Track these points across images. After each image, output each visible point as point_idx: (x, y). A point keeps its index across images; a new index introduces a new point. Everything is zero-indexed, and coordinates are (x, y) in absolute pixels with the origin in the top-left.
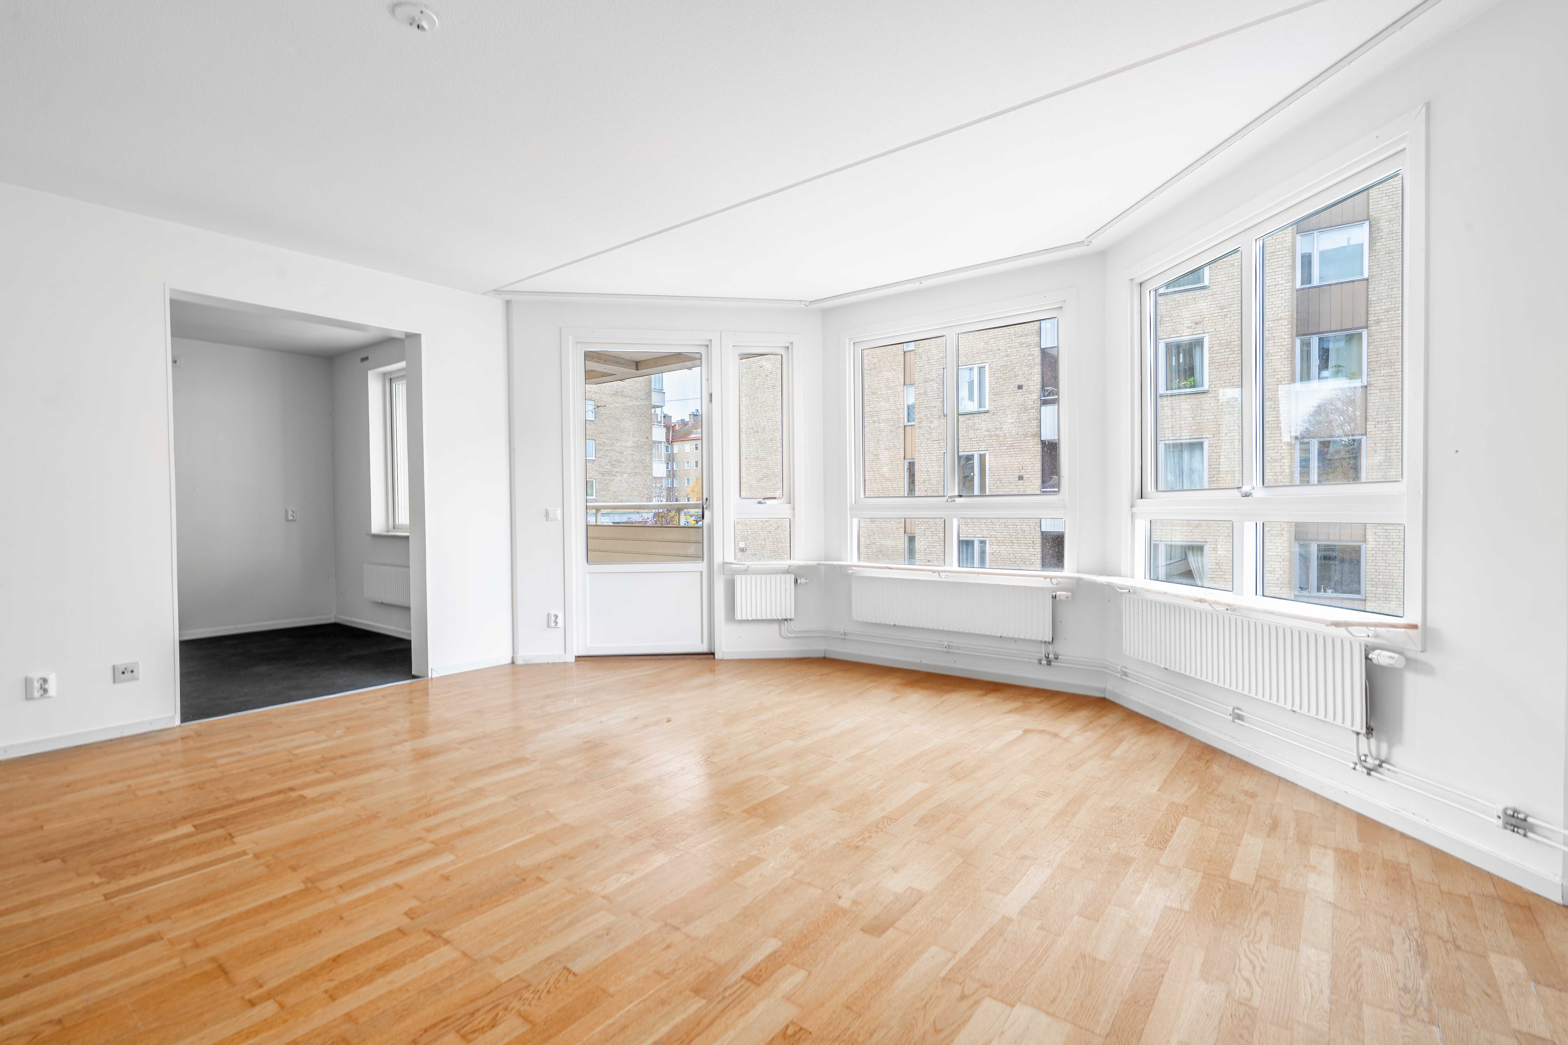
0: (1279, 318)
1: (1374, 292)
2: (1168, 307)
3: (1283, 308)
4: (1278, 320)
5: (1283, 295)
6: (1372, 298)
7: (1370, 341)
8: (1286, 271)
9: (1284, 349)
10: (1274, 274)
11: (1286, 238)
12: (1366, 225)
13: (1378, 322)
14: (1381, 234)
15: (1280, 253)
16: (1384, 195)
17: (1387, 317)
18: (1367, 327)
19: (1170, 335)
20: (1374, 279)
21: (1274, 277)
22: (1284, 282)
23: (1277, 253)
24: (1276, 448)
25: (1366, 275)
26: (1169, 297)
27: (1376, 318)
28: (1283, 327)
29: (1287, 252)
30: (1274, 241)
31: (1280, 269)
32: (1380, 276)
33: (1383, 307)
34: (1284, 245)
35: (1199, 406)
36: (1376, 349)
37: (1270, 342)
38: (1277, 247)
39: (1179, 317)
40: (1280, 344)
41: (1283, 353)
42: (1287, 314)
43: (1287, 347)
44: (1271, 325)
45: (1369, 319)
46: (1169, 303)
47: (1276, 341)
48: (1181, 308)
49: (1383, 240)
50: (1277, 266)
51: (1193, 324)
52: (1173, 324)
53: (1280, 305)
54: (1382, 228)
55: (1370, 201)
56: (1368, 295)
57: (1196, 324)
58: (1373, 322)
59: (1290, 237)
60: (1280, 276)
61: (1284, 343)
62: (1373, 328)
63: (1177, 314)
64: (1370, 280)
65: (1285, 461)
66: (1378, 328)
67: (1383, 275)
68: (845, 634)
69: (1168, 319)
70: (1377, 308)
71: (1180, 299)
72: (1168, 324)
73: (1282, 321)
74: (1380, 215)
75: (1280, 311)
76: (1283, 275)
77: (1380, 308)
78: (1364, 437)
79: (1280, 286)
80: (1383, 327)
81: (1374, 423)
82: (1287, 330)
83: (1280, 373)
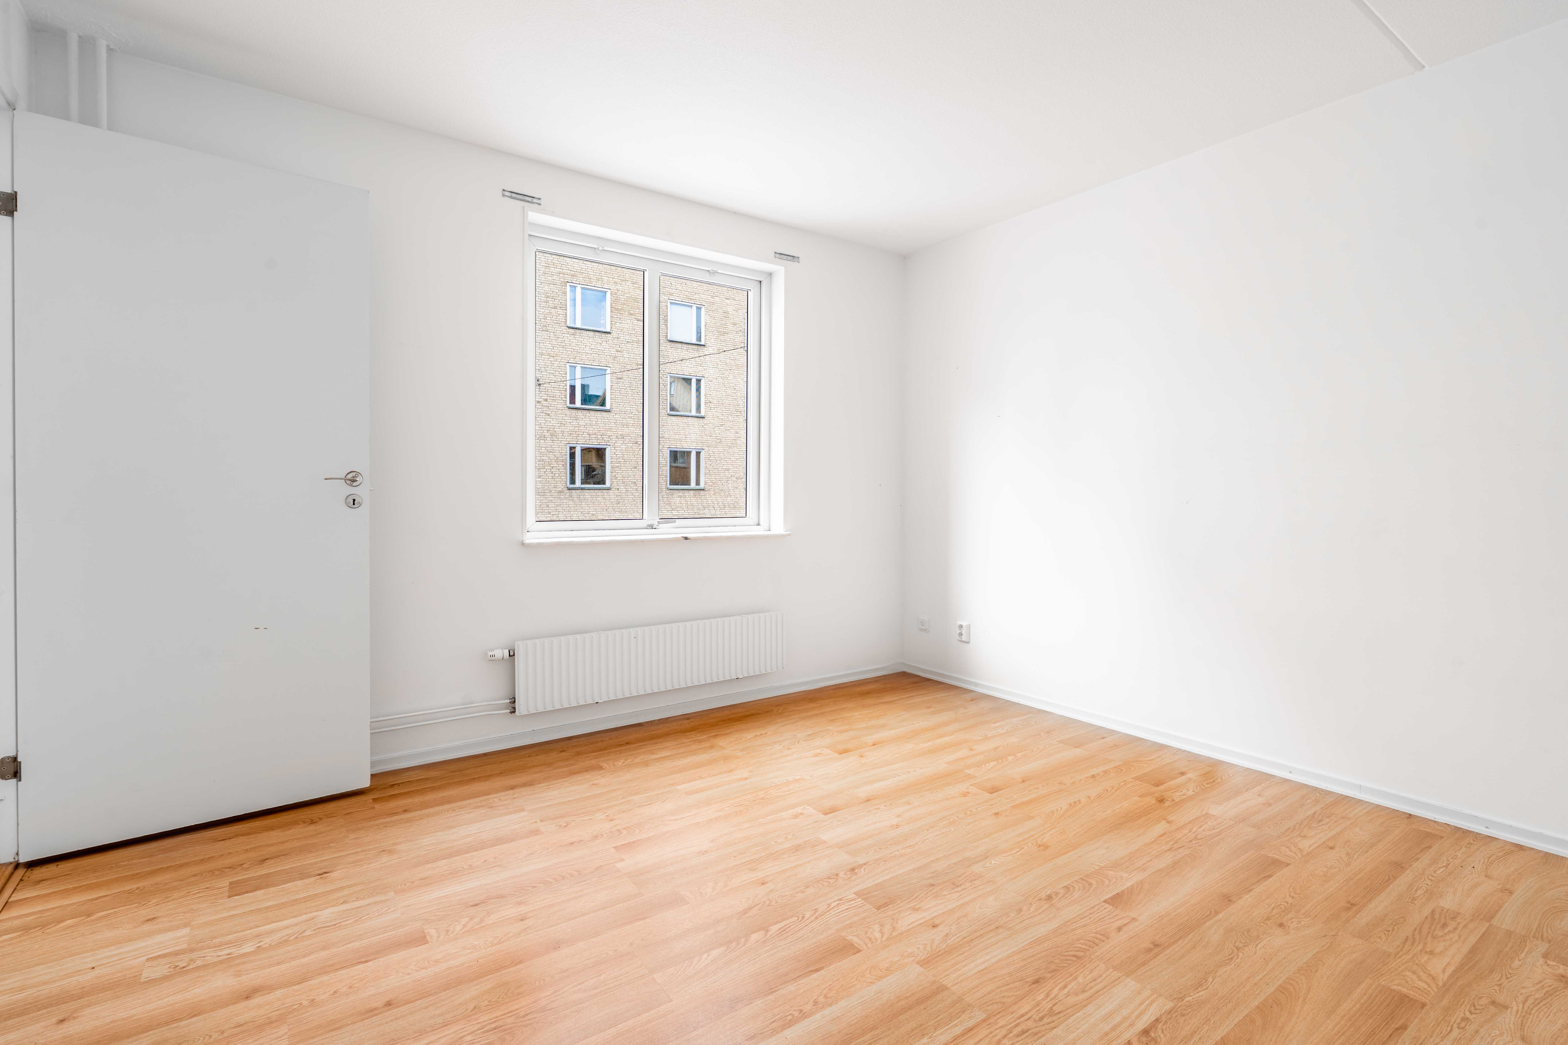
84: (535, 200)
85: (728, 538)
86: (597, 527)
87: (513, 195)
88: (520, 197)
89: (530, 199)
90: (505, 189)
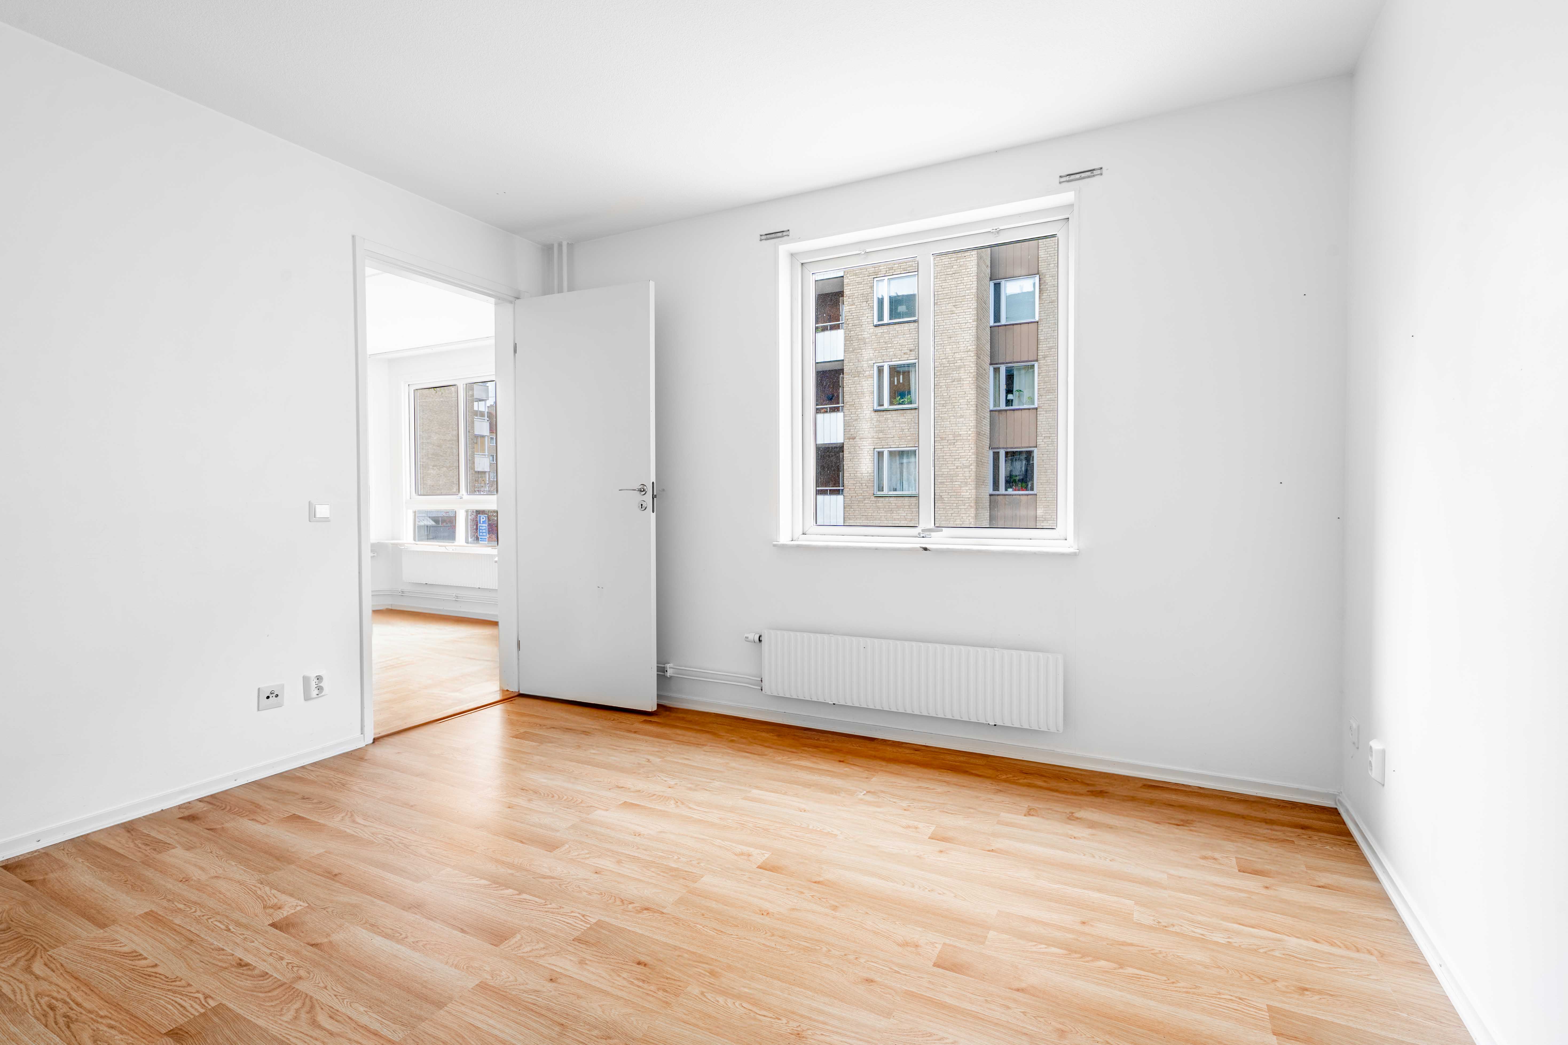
0: (968, 350)
1: (1042, 333)
2: (890, 335)
3: (970, 342)
4: (967, 352)
5: (971, 331)
6: (1041, 337)
7: (1040, 372)
8: (973, 312)
9: (972, 376)
10: (964, 314)
11: (973, 285)
12: (1037, 278)
13: (1045, 357)
14: (1046, 286)
15: (969, 297)
16: (1048, 255)
17: (1050, 353)
18: (1037, 361)
19: (892, 359)
20: (1042, 323)
21: (964, 316)
22: (971, 321)
23: (967, 297)
24: (967, 457)
25: (1037, 319)
26: (891, 327)
27: (1043, 354)
28: (971, 358)
29: (973, 296)
30: (964, 287)
31: (969, 310)
32: (1045, 320)
33: (1048, 345)
34: (971, 291)
35: (913, 420)
36: (1043, 379)
37: (962, 369)
38: (967, 292)
39: (898, 344)
40: (968, 371)
41: (971, 379)
42: (974, 347)
43: (973, 374)
44: (963, 356)
45: (1039, 354)
46: (891, 332)
47: (966, 369)
48: (899, 337)
49: (1047, 291)
50: (967, 308)
51: (908, 351)
52: (894, 350)
53: (969, 340)
54: (1047, 281)
55: (1040, 259)
56: (1038, 335)
57: (911, 351)
58: (1041, 357)
59: (976, 285)
60: (968, 316)
61: (971, 371)
62: (1042, 362)
63: (896, 342)
64: (1039, 323)
65: (972, 467)
66: (1044, 361)
67: (1048, 319)
68: (403, 592)
69: (890, 345)
70: (1044, 346)
71: (899, 329)
72: (891, 350)
73: (970, 353)
74: (1045, 271)
75: (969, 345)
76: (971, 315)
77: (1045, 346)
78: (1036, 449)
79: (969, 324)
80: (1048, 361)
81: (1042, 438)
82: (973, 360)
83: (969, 395)
84: (784, 234)
85: (1035, 554)
86: (866, 533)
87: (768, 236)
88: (773, 236)
89: (780, 234)
90: (762, 234)
